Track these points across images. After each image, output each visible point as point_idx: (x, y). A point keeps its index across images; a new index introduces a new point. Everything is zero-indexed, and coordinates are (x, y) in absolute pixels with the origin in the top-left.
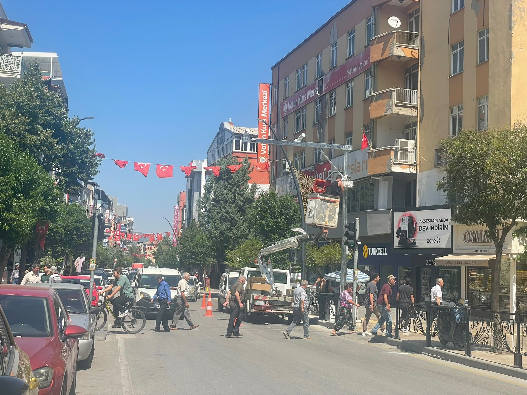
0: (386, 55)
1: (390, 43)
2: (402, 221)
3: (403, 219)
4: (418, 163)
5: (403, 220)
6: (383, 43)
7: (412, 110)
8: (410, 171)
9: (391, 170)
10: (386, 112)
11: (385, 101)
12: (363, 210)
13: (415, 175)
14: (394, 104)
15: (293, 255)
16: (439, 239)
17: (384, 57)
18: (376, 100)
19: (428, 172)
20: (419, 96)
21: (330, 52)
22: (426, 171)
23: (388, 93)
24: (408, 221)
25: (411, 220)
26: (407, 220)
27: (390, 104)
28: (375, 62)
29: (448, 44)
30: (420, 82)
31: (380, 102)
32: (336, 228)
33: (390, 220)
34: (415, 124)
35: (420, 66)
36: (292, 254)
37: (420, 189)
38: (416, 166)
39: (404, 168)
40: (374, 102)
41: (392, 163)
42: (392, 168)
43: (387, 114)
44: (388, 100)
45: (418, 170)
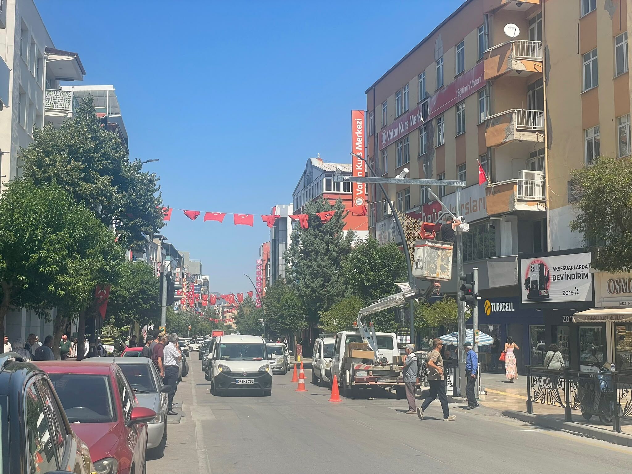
0: (503, 70)
1: (507, 55)
3: (531, 267)
4: (548, 198)
5: (532, 268)
6: (499, 56)
7: (537, 134)
8: (538, 209)
9: (514, 208)
10: (506, 139)
11: (504, 126)
12: (483, 258)
13: (545, 213)
14: (515, 129)
15: (400, 314)
16: (578, 290)
17: (500, 73)
18: (493, 125)
19: (559, 209)
20: (545, 118)
21: (435, 69)
22: (558, 207)
23: (507, 115)
24: (538, 269)
25: (542, 268)
26: (536, 268)
27: (510, 128)
28: (489, 79)
29: (579, 54)
30: (546, 100)
31: (498, 126)
32: (450, 281)
33: (516, 268)
34: (542, 151)
35: (546, 82)
36: (398, 314)
37: (551, 230)
38: (545, 202)
39: (530, 205)
40: (491, 127)
41: (516, 200)
42: (516, 205)
43: (507, 140)
44: (508, 124)
45: (548, 206)
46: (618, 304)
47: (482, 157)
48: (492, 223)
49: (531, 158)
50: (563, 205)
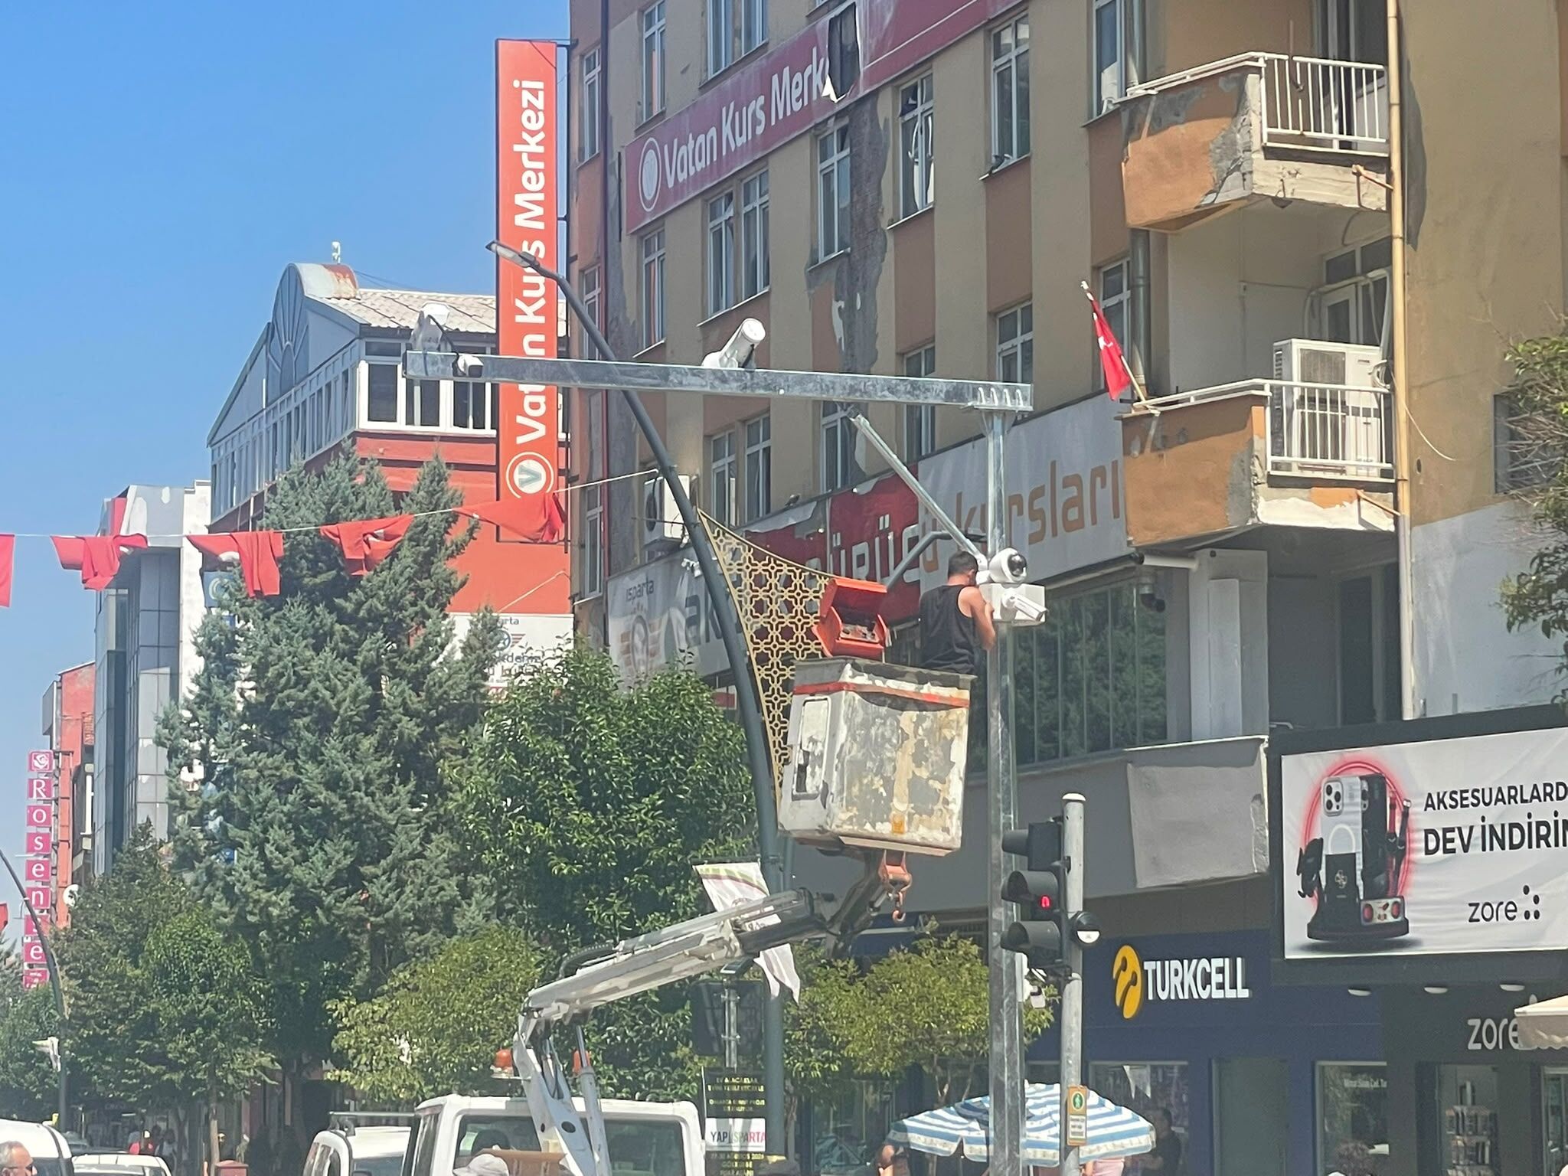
2: (1329, 805)
3: (1329, 791)
4: (1404, 472)
5: (1332, 798)
7: (1358, 174)
8: (1362, 522)
9: (1253, 514)
10: (1216, 191)
11: (1207, 130)
12: (1107, 747)
13: (1391, 540)
14: (1256, 145)
15: (718, 1013)
16: (1536, 900)
18: (1159, 125)
19: (1459, 521)
20: (1395, 98)
22: (1449, 514)
23: (1221, 81)
24: (1359, 800)
25: (1376, 795)
26: (1352, 797)
27: (1234, 143)
30: (1398, 17)
31: (1181, 132)
32: (954, 856)
33: (1259, 797)
34: (1380, 254)
36: (708, 1012)
37: (1419, 624)
38: (1394, 488)
39: (1325, 504)
40: (1149, 134)
41: (1261, 477)
42: (1262, 502)
43: (1221, 199)
44: (1224, 123)
45: (1405, 511)
47: (1105, 273)
48: (1153, 586)
49: (1329, 282)
50: (1471, 507)
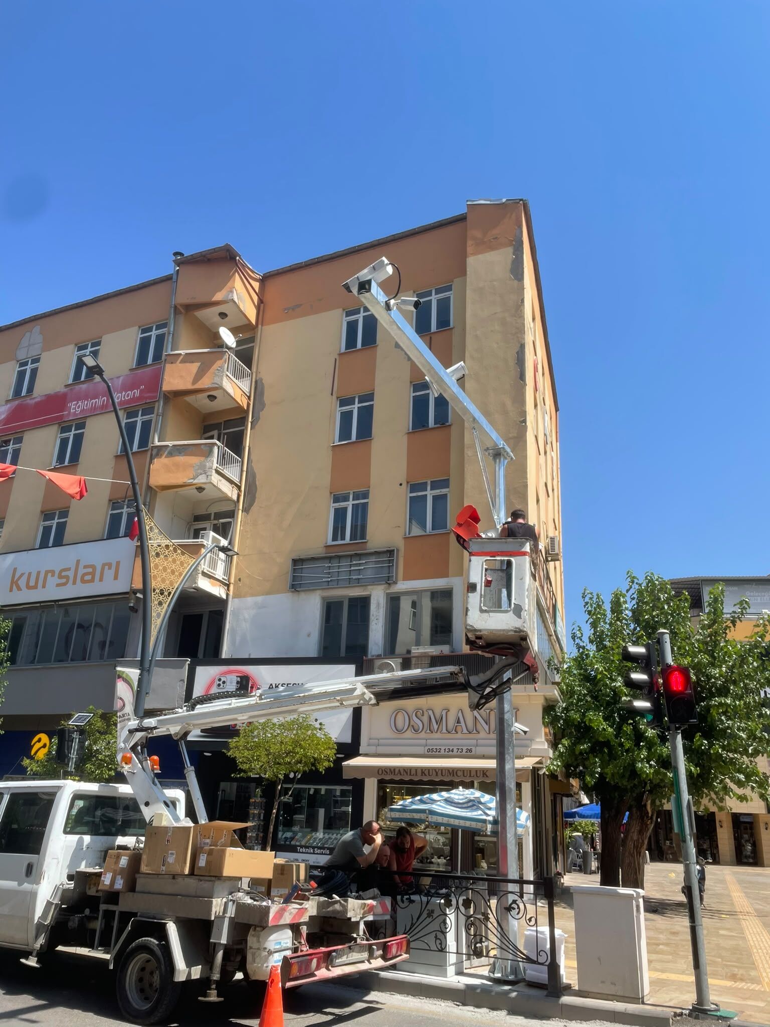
0: (204, 383)
1: (215, 366)
2: (219, 685)
3: (220, 680)
4: (232, 581)
5: (221, 683)
6: (198, 364)
7: (233, 488)
8: (220, 594)
9: (196, 583)
10: (194, 479)
11: (194, 460)
14: (214, 468)
16: (321, 724)
17: (198, 386)
18: (170, 454)
19: (259, 599)
20: (245, 469)
21: (14, 371)
23: (202, 447)
24: (235, 684)
25: (244, 682)
26: (231, 683)
27: (205, 466)
29: (332, 394)
30: (249, 447)
31: (181, 459)
33: (183, 680)
34: (232, 514)
35: (252, 423)
37: (233, 630)
38: (228, 586)
39: (213, 585)
40: (166, 457)
41: (200, 572)
42: (199, 579)
43: (196, 481)
44: (202, 459)
45: (231, 593)
46: (421, 750)
47: (113, 503)
48: (134, 604)
49: (194, 521)
